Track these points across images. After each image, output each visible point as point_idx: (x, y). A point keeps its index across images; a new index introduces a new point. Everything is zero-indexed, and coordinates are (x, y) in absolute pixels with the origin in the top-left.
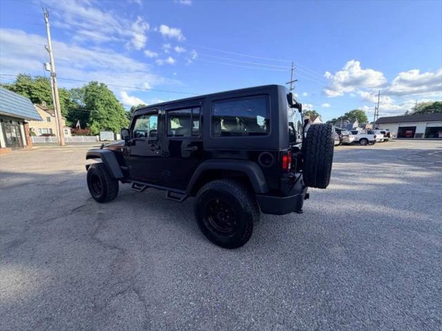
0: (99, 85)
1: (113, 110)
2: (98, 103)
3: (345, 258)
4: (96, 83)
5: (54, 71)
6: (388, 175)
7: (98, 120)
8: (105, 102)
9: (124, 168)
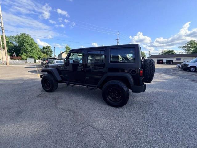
0: (26, 35)
1: (34, 48)
2: (26, 44)
3: (159, 108)
4: (25, 34)
5: (3, 26)
6: (159, 78)
7: (26, 52)
8: (29, 44)
9: (63, 76)
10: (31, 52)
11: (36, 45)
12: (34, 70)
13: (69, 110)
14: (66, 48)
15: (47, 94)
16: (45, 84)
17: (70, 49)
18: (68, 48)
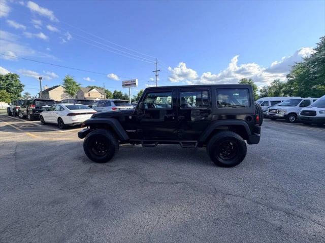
9: (131, 131)
16: (93, 150)
17: (74, 83)
18: (70, 80)
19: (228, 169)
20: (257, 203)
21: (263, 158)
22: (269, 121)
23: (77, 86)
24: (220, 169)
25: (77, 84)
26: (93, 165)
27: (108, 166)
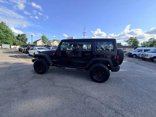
0: (1, 22)
1: (9, 35)
8: (4, 31)
9: (54, 60)
10: (6, 38)
11: (11, 32)
12: (14, 55)
13: (67, 87)
14: (42, 37)
15: (39, 75)
16: (37, 68)
17: (46, 38)
18: (44, 37)
19: (99, 83)
20: (102, 103)
21: (123, 80)
22: (141, 60)
23: (47, 39)
24: (94, 83)
25: (47, 38)
26: (36, 74)
27: (42, 76)
